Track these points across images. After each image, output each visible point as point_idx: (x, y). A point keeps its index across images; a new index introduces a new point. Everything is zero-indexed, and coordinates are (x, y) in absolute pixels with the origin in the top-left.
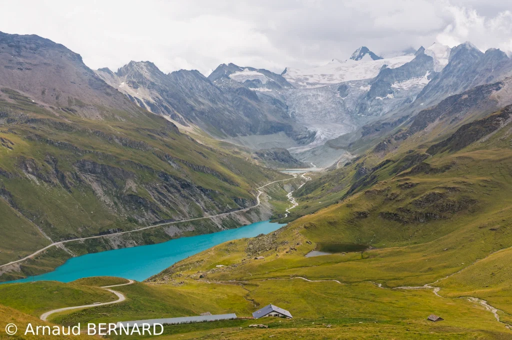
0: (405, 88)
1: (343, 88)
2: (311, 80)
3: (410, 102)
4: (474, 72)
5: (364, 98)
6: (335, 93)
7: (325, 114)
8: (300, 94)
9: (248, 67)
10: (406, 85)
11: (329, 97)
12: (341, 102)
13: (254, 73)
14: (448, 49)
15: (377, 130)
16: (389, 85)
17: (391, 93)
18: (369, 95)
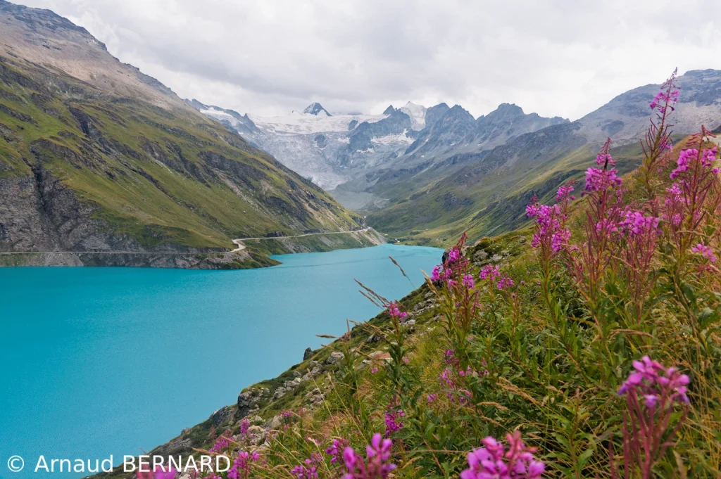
0: (385, 143)
1: (320, 138)
2: (278, 128)
3: (396, 157)
4: (489, 124)
5: (345, 150)
6: (312, 143)
7: (307, 163)
8: (277, 140)
9: (213, 106)
10: (386, 140)
11: (307, 146)
12: (320, 152)
13: (221, 113)
14: (423, 109)
15: (395, 176)
16: (369, 139)
17: (371, 147)
18: (350, 147)
